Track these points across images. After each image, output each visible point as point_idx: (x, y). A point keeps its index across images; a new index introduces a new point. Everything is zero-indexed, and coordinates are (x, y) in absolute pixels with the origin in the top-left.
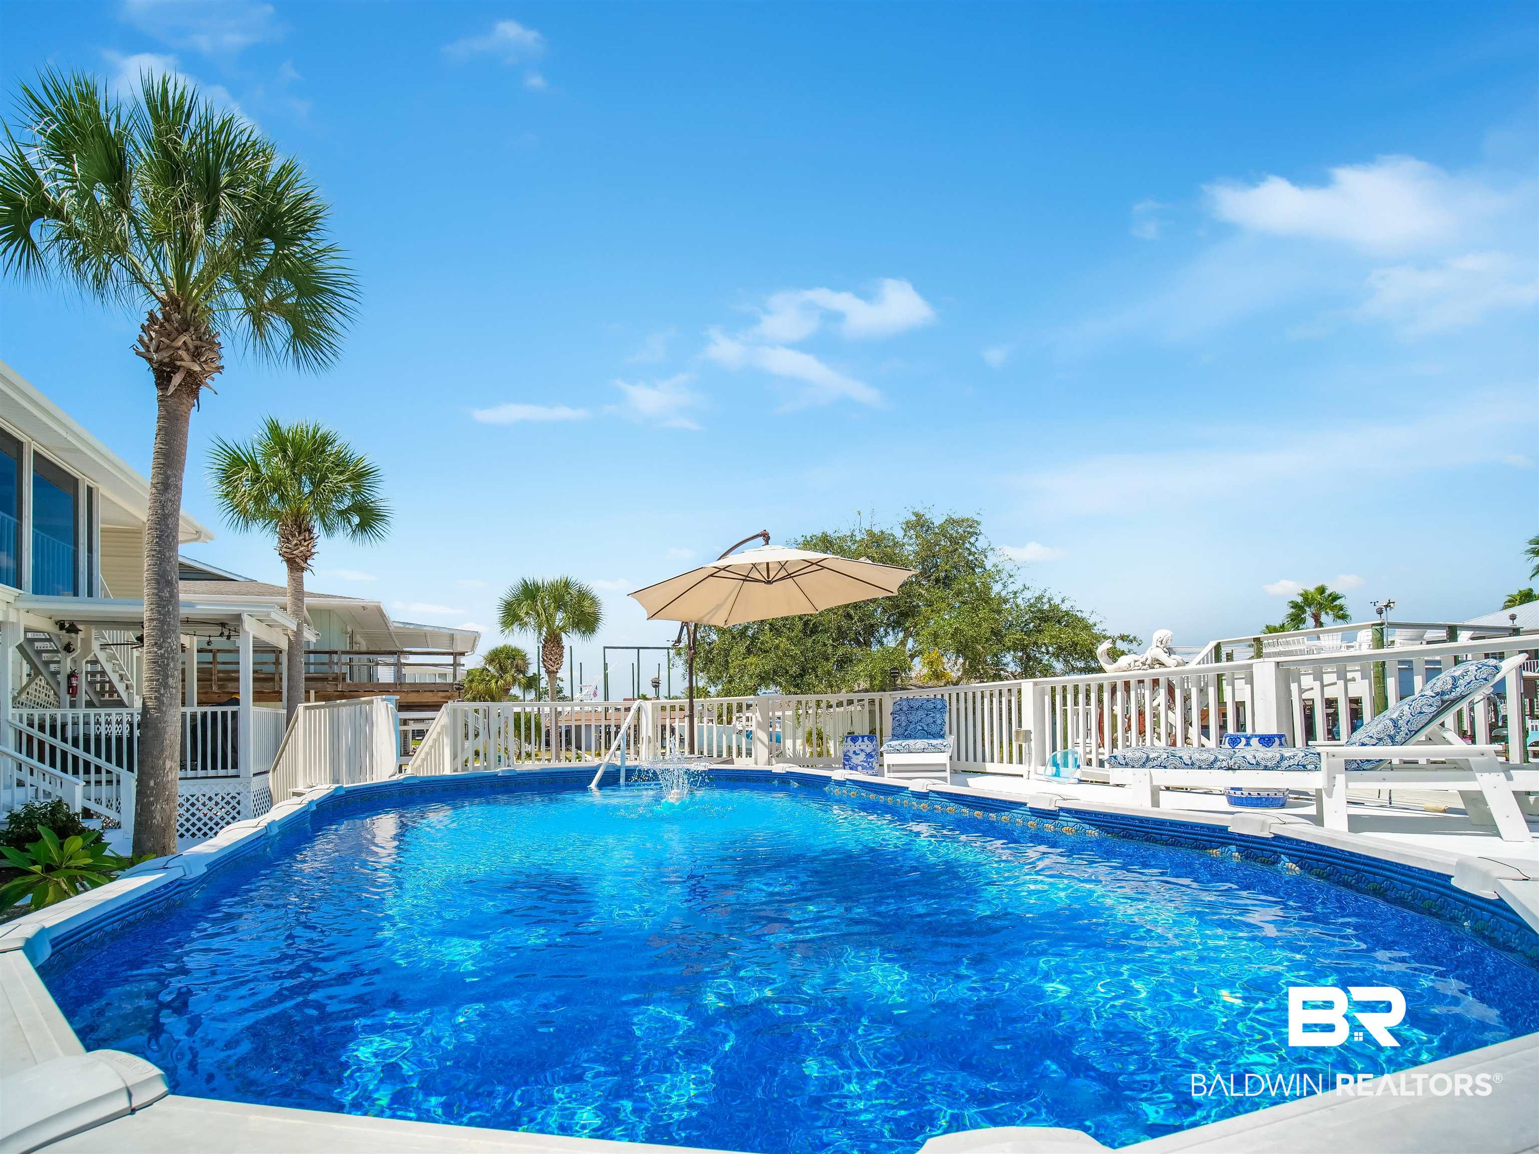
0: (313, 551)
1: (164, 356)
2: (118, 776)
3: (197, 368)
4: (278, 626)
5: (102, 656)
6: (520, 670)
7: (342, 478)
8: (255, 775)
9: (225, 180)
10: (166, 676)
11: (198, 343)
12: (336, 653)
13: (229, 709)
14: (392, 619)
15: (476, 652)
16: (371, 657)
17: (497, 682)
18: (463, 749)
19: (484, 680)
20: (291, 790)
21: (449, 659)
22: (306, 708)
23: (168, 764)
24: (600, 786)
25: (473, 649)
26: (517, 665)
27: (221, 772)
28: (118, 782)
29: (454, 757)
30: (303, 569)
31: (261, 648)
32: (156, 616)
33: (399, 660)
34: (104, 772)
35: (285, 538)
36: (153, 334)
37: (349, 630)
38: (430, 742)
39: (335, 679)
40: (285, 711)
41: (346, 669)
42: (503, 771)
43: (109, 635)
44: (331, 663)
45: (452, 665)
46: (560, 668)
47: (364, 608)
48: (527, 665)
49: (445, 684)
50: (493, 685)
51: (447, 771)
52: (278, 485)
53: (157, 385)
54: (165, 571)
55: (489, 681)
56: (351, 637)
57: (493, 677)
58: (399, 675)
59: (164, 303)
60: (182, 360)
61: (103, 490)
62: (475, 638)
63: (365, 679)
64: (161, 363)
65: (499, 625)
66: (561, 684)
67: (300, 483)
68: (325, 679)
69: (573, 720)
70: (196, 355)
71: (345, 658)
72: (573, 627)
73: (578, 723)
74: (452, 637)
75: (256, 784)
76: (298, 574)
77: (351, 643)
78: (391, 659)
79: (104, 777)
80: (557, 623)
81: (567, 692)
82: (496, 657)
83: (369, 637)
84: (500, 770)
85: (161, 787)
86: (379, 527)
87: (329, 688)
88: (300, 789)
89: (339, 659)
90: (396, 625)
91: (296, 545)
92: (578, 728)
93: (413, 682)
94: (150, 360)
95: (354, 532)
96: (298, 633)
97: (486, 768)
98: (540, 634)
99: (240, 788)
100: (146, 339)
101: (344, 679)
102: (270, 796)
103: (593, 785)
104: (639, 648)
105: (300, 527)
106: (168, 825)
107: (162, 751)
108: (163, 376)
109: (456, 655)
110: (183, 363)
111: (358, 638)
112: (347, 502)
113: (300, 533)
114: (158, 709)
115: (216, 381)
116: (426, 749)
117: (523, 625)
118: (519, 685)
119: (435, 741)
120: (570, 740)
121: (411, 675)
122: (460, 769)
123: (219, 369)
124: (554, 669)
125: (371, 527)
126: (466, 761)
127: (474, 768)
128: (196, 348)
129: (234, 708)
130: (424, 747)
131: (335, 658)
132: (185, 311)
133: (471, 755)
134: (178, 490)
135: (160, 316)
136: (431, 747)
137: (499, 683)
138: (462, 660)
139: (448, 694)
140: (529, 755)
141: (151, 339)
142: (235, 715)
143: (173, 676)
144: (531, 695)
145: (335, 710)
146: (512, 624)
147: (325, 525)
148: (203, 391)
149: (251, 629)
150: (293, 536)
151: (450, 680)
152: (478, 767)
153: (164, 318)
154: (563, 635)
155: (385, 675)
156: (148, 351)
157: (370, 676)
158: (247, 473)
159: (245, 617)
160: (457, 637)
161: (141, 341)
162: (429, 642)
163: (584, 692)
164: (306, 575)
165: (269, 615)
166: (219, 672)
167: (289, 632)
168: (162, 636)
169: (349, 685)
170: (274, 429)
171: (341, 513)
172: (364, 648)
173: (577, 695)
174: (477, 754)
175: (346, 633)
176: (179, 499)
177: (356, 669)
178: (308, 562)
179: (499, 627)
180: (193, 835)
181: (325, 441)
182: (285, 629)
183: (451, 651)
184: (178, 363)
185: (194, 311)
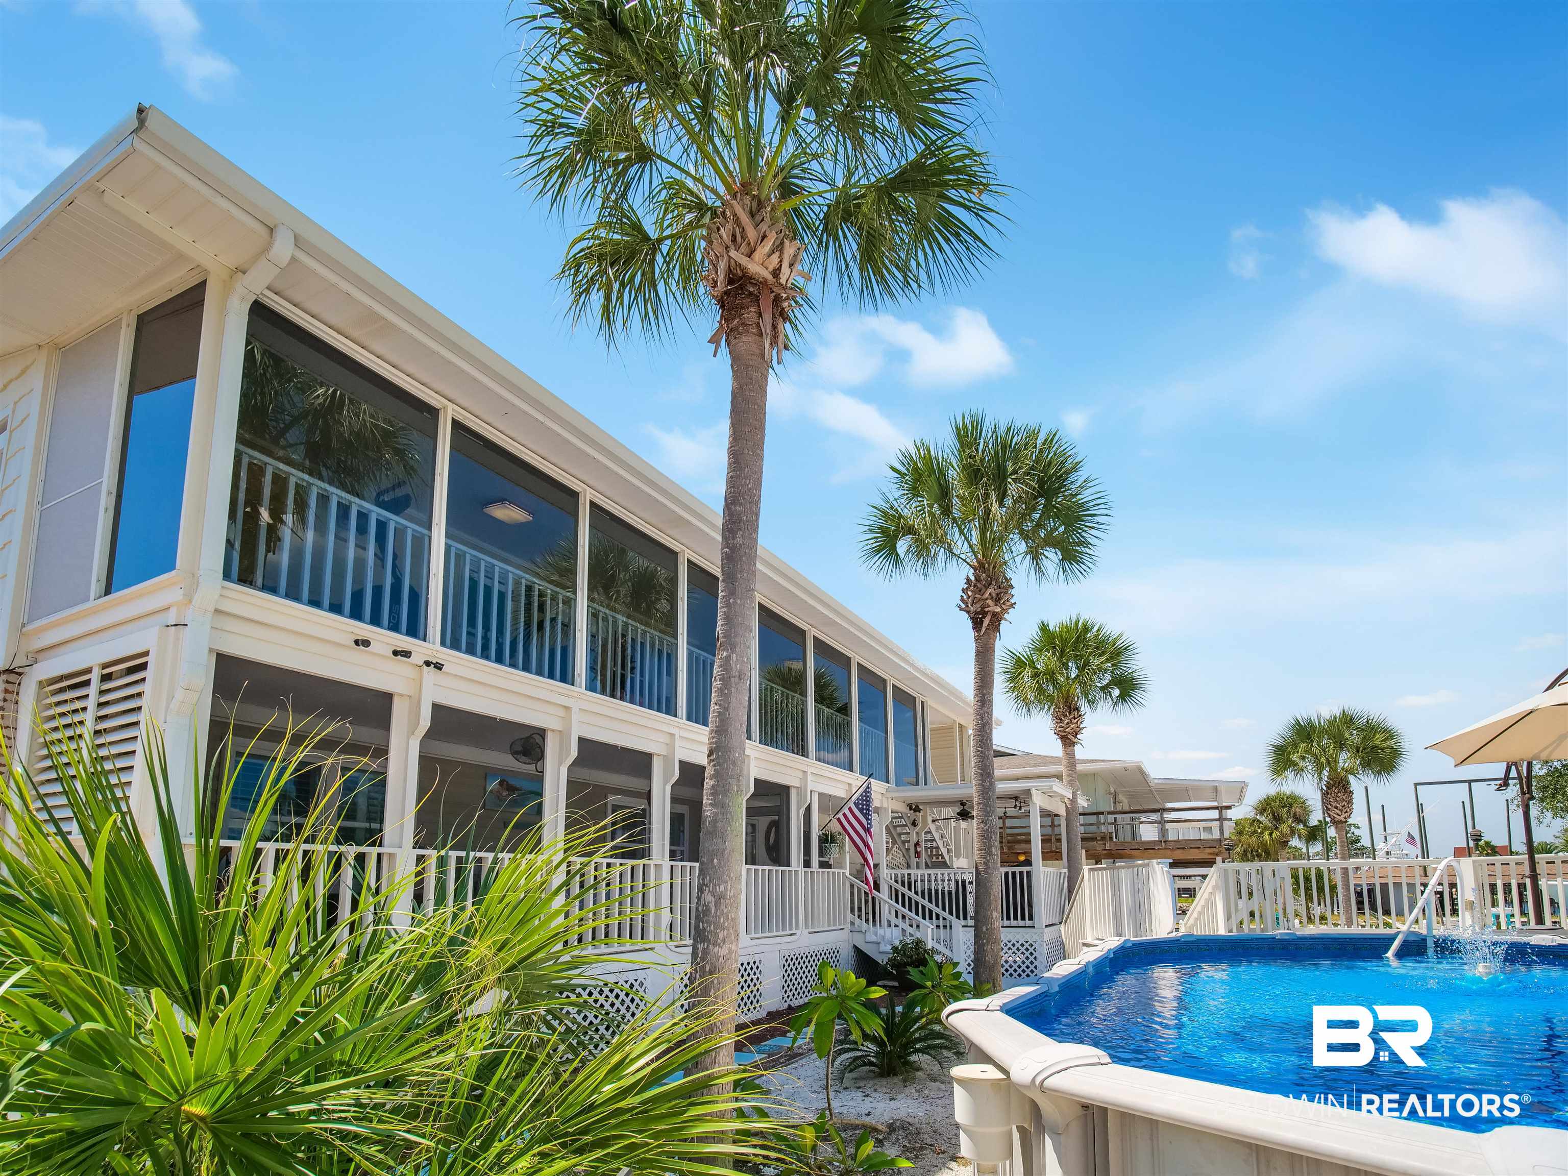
0: (1082, 726)
1: (977, 608)
2: (950, 922)
3: (998, 609)
4: (1056, 796)
5: (932, 827)
6: (1298, 820)
7: (1104, 658)
8: (1046, 926)
9: (1010, 469)
10: (990, 847)
11: (999, 591)
12: (1102, 813)
13: (1025, 869)
14: (1153, 776)
15: (1244, 802)
16: (1133, 815)
17: (1271, 834)
18: (1237, 910)
19: (1255, 832)
20: (1081, 941)
21: (1215, 814)
22: (1090, 870)
23: (994, 914)
24: (1400, 955)
25: (1240, 799)
26: (1295, 814)
27: (1021, 923)
28: (951, 926)
29: (1228, 917)
30: (1074, 744)
31: (1045, 814)
32: (982, 801)
33: (1162, 817)
34: (941, 919)
35: (1058, 719)
36: (970, 593)
37: (1112, 790)
38: (1202, 902)
39: (1103, 838)
40: (1066, 871)
41: (1112, 829)
42: (1281, 934)
43: (937, 812)
44: (1098, 824)
45: (1218, 820)
46: (1349, 816)
47: (1126, 769)
48: (1306, 811)
49: (1212, 840)
50: (1267, 837)
51: (1222, 931)
52: (1051, 675)
53: (974, 628)
54: (986, 765)
55: (1262, 833)
56: (1115, 797)
57: (1266, 828)
58: (1163, 832)
59: (975, 569)
60: (989, 606)
61: (930, 702)
62: (1241, 789)
63: (1129, 838)
64: (976, 613)
65: (1269, 773)
66: (1357, 832)
67: (1067, 669)
68: (1094, 839)
69: (1377, 876)
70: (997, 600)
71: (1111, 818)
72: (1364, 767)
73: (1383, 881)
74: (1216, 790)
75: (1049, 934)
76: (1070, 749)
77: (1115, 802)
78: (1155, 817)
79: (941, 922)
80: (1341, 765)
81: (1365, 842)
82: (1266, 806)
83: (1132, 796)
84: (1280, 932)
85: (990, 931)
86: (1138, 695)
87: (1099, 847)
88: (1089, 940)
89: (1106, 819)
90: (1156, 781)
91: (1068, 723)
92: (1384, 887)
93: (1176, 838)
94: (968, 612)
95: (1115, 704)
96: (1074, 801)
97: (1262, 930)
98: (1321, 779)
99: (1035, 937)
100: (965, 597)
101: (1111, 838)
102: (1063, 944)
103: (1390, 954)
104: (1470, 782)
105: (1070, 707)
106: (996, 963)
107: (990, 904)
108: (977, 624)
109: (1220, 809)
110: (989, 609)
111: (1121, 797)
112: (1108, 678)
113: (1070, 713)
114: (986, 871)
115: (1011, 615)
116: (1199, 908)
117: (1299, 771)
118: (1300, 837)
119: (1207, 901)
120: (1375, 901)
121: (1175, 832)
122: (1235, 930)
123: (1012, 606)
124: (1342, 818)
125: (1130, 696)
126: (1241, 923)
127: (1250, 929)
128: (998, 595)
129: (1028, 868)
130: (1196, 906)
131: (1102, 818)
132: (989, 570)
133: (1246, 917)
134: (991, 702)
135: (973, 578)
136: (1203, 907)
137: (1274, 835)
138: (1229, 814)
139: (1216, 850)
140: (1323, 918)
141: (969, 597)
142: (1029, 873)
143: (994, 846)
144: (1318, 847)
145: (1116, 871)
146: (1285, 770)
147: (1089, 701)
148: (1003, 625)
149: (1038, 801)
150: (1065, 716)
151: (1216, 835)
152: (1253, 928)
153: (976, 579)
154: (1351, 778)
155: (1148, 832)
156: (967, 606)
157: (1134, 833)
158: (1027, 673)
159: (1033, 791)
160: (1222, 788)
161: (962, 600)
162: (1191, 795)
163: (1392, 840)
164: (1077, 748)
165: (1051, 787)
166: (1008, 835)
167: (1066, 800)
168: (986, 816)
169: (1116, 843)
170: (1044, 628)
171: (1103, 689)
172: (1126, 808)
173: (1380, 845)
174: (1252, 914)
175: (1110, 793)
176: (992, 711)
177: (1120, 827)
178: (1078, 736)
179: (1268, 775)
180: (1011, 975)
181: (1086, 629)
182: (1062, 797)
183: (1215, 804)
184: (986, 610)
185: (994, 567)
